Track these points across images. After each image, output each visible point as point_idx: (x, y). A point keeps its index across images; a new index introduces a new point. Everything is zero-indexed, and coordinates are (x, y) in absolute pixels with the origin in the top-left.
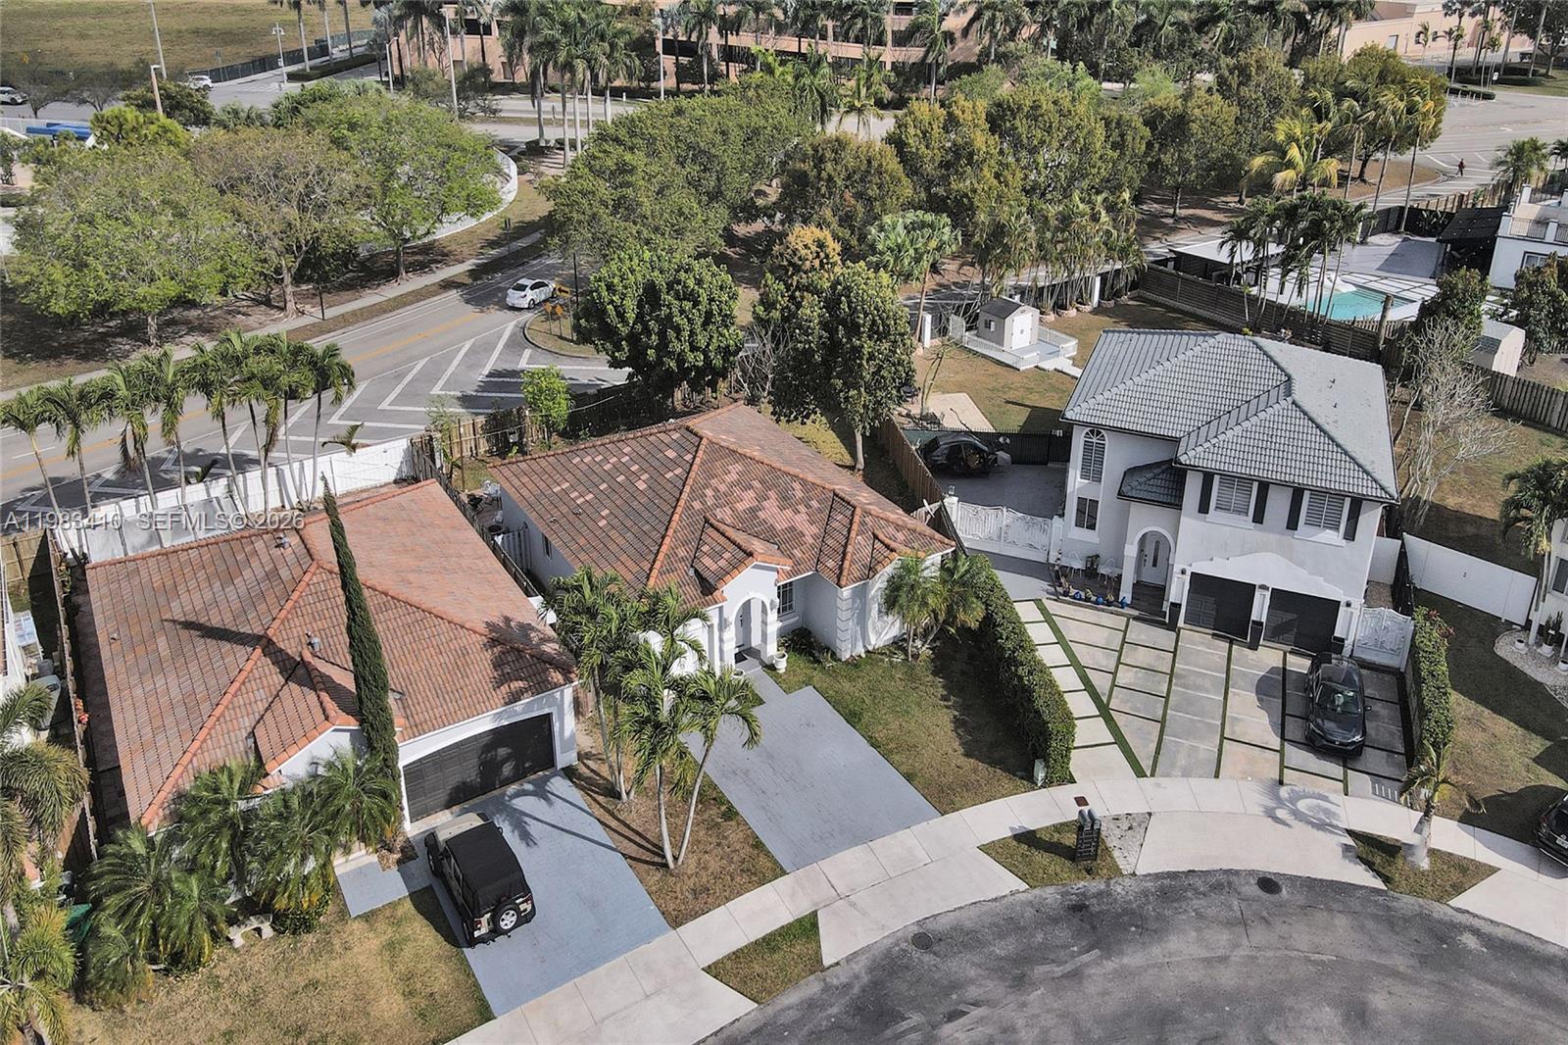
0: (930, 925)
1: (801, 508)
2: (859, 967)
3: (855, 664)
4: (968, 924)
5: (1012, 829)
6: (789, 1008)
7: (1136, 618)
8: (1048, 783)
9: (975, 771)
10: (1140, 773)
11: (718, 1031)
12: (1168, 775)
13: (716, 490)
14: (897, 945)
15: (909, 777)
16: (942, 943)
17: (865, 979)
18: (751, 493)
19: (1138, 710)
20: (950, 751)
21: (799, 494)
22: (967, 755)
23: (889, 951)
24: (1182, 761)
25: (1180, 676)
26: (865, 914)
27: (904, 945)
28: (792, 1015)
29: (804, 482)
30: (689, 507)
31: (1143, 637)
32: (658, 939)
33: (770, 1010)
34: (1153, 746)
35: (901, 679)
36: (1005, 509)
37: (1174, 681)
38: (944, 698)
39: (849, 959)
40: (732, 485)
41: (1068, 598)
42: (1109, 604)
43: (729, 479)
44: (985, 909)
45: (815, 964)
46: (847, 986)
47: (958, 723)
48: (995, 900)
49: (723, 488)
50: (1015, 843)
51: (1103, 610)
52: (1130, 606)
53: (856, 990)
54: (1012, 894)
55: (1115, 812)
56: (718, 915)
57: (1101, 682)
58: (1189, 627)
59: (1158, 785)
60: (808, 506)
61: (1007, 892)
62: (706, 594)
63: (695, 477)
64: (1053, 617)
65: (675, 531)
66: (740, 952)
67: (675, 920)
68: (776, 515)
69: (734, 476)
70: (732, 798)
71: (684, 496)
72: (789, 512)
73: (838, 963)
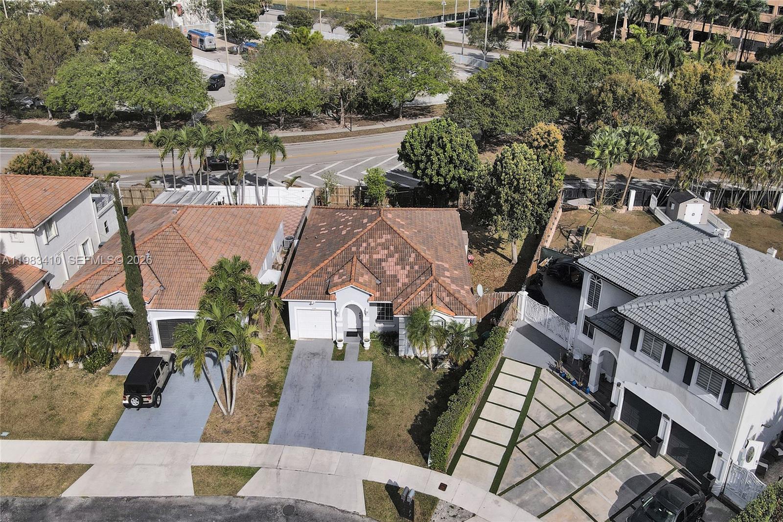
0: (300, 505)
1: (408, 268)
2: (250, 505)
3: (403, 360)
4: (318, 515)
5: (390, 481)
6: (204, 505)
7: (591, 404)
8: (433, 468)
9: (405, 441)
10: (494, 489)
11: (169, 497)
12: (509, 500)
13: (369, 244)
14: (276, 504)
15: (369, 428)
16: (296, 517)
17: (246, 511)
18: (386, 252)
19: (533, 454)
20: (403, 425)
21: (411, 260)
22: (410, 432)
23: (270, 505)
24: (526, 497)
25: (584, 449)
26: (278, 482)
27: (279, 507)
28: (203, 508)
29: (418, 255)
30: (349, 248)
31: (583, 416)
32: (191, 443)
33: (196, 500)
34: (519, 479)
35: (418, 378)
36: (549, 308)
37: (575, 449)
38: (430, 398)
39: (250, 498)
40: (379, 244)
41: (558, 374)
42: (579, 388)
43: (379, 241)
44: (334, 512)
45: (233, 494)
46: (236, 510)
47: (423, 413)
48: (343, 511)
49: (373, 244)
50: (384, 488)
51: (574, 390)
52: (594, 395)
53: (238, 514)
54: (354, 513)
55: (454, 503)
56: (222, 446)
57: (528, 427)
58: (622, 423)
59: (497, 502)
60: (412, 268)
61: (352, 511)
62: (326, 294)
63: (363, 235)
64: (539, 381)
65: (334, 258)
66: (212, 467)
67: (205, 439)
68: (391, 267)
69: (383, 240)
70: (283, 397)
71: (350, 243)
72: (399, 267)
73: (243, 497)
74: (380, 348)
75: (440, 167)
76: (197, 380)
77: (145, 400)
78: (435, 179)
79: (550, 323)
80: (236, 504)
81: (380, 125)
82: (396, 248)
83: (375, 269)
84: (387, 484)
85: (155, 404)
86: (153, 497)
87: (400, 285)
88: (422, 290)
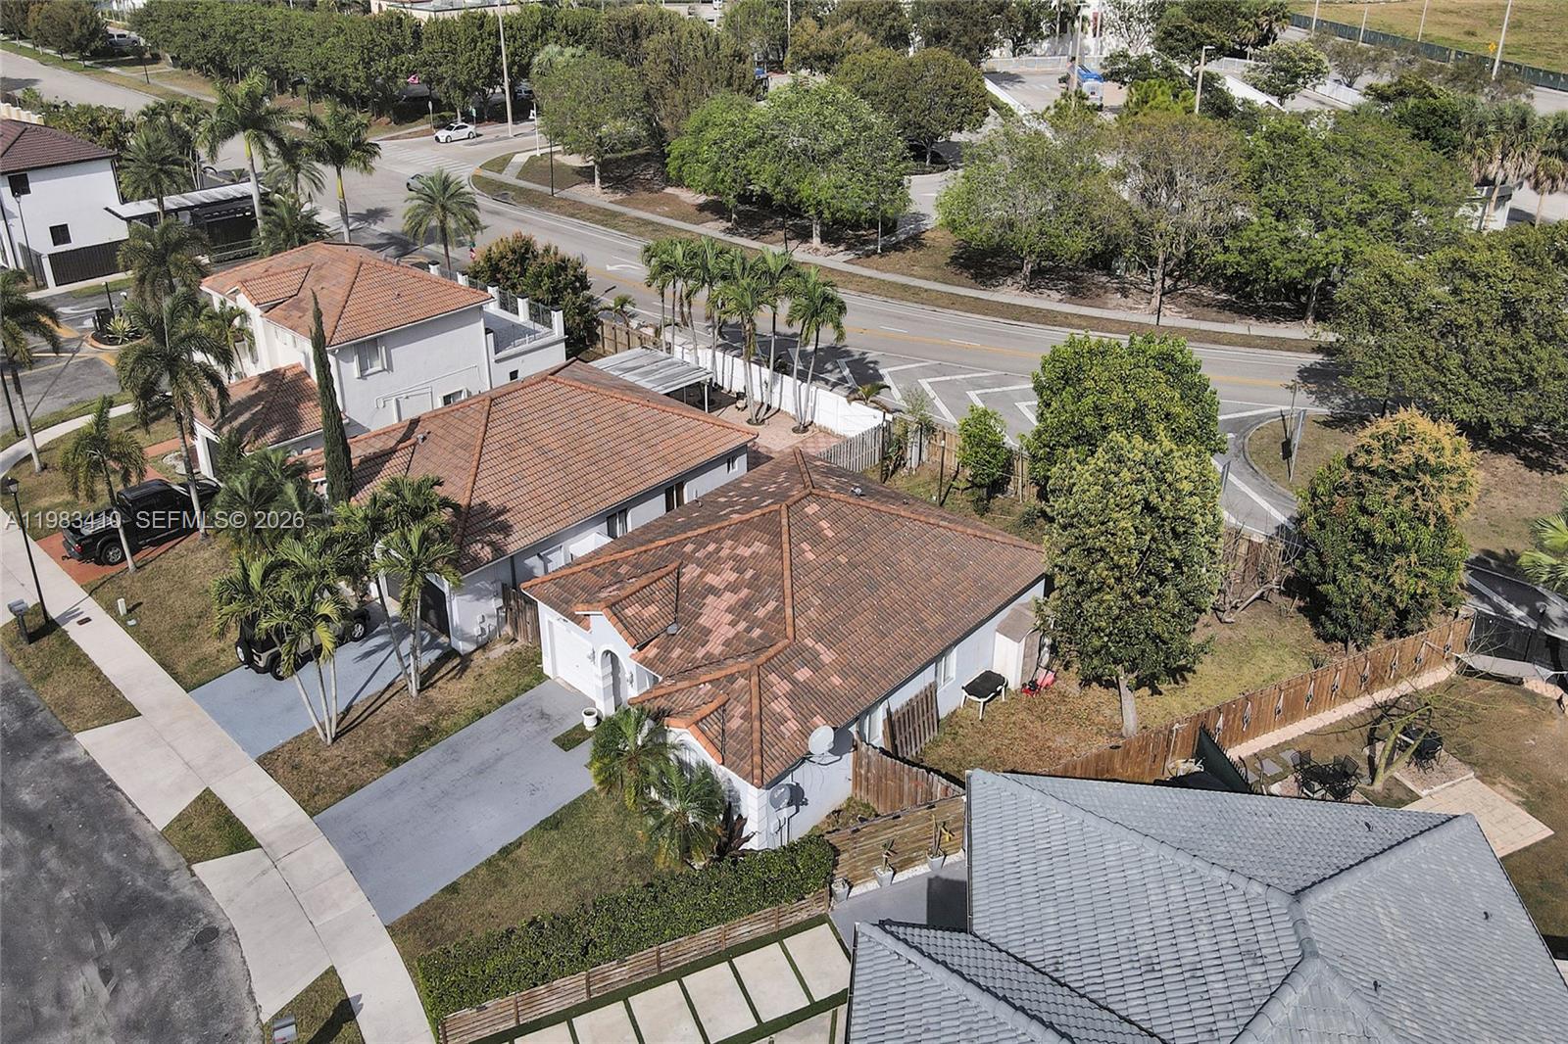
0: (225, 939)
1: (742, 625)
2: (185, 891)
4: (221, 972)
5: (359, 997)
6: (151, 852)
11: (140, 813)
13: (718, 550)
14: (207, 916)
15: (453, 889)
16: (201, 952)
17: (170, 898)
18: (733, 577)
21: (761, 613)
23: (200, 910)
26: (250, 884)
27: (204, 921)
28: (145, 856)
29: (781, 608)
30: (682, 543)
32: (244, 753)
33: (154, 841)
39: (196, 882)
40: (735, 557)
43: (740, 550)
44: (240, 984)
45: (193, 861)
46: (165, 887)
48: (251, 993)
49: (724, 553)
50: (336, 1003)
53: (159, 894)
56: (267, 783)
60: (748, 630)
61: (259, 1002)
63: (724, 528)
65: (645, 551)
66: (221, 805)
67: (266, 762)
68: (716, 611)
69: (747, 552)
71: (689, 534)
72: (729, 617)
73: (193, 875)
82: (756, 577)
83: (688, 602)
84: (348, 999)
85: (269, 672)
86: (130, 801)
87: (700, 653)
88: (710, 682)
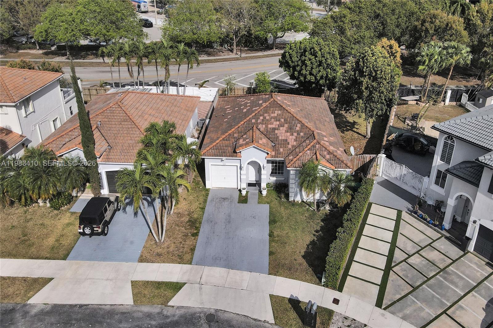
0: (219, 314)
1: (295, 134)
2: (178, 312)
3: (294, 204)
4: (234, 323)
5: (292, 295)
6: (141, 312)
7: (446, 238)
8: (326, 285)
9: (300, 264)
10: (379, 304)
11: (113, 305)
12: (393, 313)
13: (265, 118)
14: (200, 313)
15: (271, 253)
16: (217, 323)
17: (176, 318)
18: (278, 123)
19: (407, 277)
20: (298, 252)
21: (298, 128)
22: (304, 257)
23: (195, 313)
24: (408, 311)
25: (447, 273)
26: (201, 294)
27: (202, 315)
28: (140, 315)
29: (303, 125)
30: (250, 120)
31: (442, 247)
32: (130, 263)
33: (135, 308)
34: (398, 297)
35: (306, 217)
36: (404, 166)
37: (441, 273)
38: (317, 231)
39: (178, 308)
40: (273, 118)
41: (416, 216)
42: (435, 225)
43: (272, 115)
44: (247, 320)
45: (165, 303)
46: (167, 317)
47: (313, 243)
48: (255, 320)
49: (268, 118)
50: (287, 302)
51: (431, 227)
52: (448, 231)
53: (168, 320)
54: (265, 321)
55: (347, 315)
56: (155, 265)
57: (398, 255)
58: (475, 253)
59: (383, 315)
60: (298, 134)
61: (263, 320)
62: (234, 153)
63: (260, 111)
64: (401, 220)
65: (238, 127)
66: (148, 282)
67: (142, 260)
68: (282, 133)
69: (276, 115)
70: (202, 230)
71: (250, 116)
72: (288, 134)
73: (173, 307)
74: (274, 195)
75: (312, 68)
76: (136, 216)
77: (95, 229)
78: (309, 77)
79: (405, 178)
80: (167, 312)
81: (260, 54)
82: (285, 120)
83: (270, 135)
84: (290, 299)
85: (103, 233)
87: (290, 146)
